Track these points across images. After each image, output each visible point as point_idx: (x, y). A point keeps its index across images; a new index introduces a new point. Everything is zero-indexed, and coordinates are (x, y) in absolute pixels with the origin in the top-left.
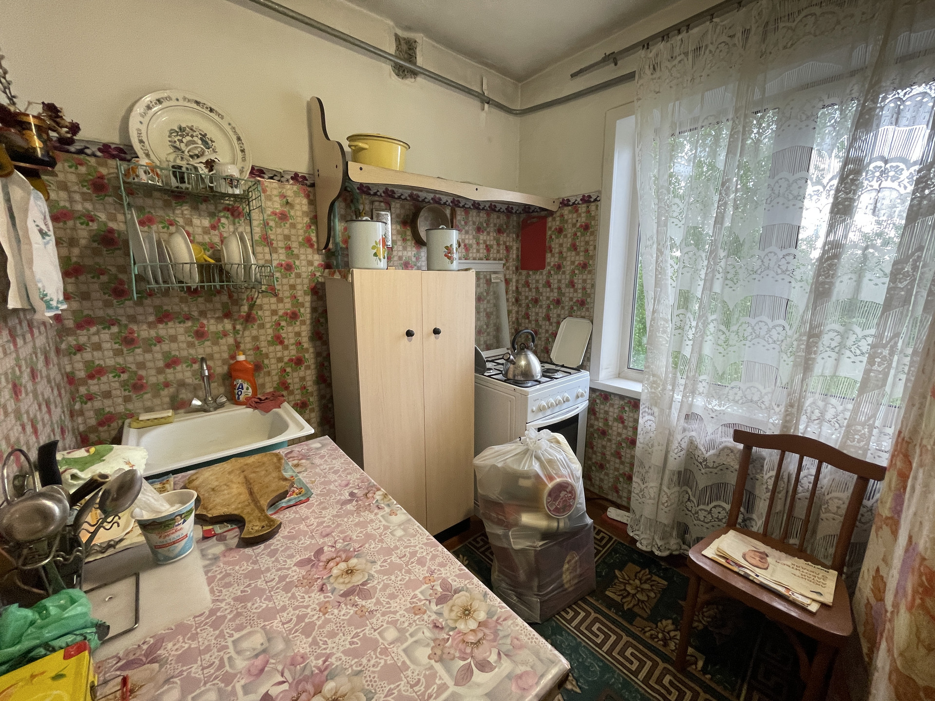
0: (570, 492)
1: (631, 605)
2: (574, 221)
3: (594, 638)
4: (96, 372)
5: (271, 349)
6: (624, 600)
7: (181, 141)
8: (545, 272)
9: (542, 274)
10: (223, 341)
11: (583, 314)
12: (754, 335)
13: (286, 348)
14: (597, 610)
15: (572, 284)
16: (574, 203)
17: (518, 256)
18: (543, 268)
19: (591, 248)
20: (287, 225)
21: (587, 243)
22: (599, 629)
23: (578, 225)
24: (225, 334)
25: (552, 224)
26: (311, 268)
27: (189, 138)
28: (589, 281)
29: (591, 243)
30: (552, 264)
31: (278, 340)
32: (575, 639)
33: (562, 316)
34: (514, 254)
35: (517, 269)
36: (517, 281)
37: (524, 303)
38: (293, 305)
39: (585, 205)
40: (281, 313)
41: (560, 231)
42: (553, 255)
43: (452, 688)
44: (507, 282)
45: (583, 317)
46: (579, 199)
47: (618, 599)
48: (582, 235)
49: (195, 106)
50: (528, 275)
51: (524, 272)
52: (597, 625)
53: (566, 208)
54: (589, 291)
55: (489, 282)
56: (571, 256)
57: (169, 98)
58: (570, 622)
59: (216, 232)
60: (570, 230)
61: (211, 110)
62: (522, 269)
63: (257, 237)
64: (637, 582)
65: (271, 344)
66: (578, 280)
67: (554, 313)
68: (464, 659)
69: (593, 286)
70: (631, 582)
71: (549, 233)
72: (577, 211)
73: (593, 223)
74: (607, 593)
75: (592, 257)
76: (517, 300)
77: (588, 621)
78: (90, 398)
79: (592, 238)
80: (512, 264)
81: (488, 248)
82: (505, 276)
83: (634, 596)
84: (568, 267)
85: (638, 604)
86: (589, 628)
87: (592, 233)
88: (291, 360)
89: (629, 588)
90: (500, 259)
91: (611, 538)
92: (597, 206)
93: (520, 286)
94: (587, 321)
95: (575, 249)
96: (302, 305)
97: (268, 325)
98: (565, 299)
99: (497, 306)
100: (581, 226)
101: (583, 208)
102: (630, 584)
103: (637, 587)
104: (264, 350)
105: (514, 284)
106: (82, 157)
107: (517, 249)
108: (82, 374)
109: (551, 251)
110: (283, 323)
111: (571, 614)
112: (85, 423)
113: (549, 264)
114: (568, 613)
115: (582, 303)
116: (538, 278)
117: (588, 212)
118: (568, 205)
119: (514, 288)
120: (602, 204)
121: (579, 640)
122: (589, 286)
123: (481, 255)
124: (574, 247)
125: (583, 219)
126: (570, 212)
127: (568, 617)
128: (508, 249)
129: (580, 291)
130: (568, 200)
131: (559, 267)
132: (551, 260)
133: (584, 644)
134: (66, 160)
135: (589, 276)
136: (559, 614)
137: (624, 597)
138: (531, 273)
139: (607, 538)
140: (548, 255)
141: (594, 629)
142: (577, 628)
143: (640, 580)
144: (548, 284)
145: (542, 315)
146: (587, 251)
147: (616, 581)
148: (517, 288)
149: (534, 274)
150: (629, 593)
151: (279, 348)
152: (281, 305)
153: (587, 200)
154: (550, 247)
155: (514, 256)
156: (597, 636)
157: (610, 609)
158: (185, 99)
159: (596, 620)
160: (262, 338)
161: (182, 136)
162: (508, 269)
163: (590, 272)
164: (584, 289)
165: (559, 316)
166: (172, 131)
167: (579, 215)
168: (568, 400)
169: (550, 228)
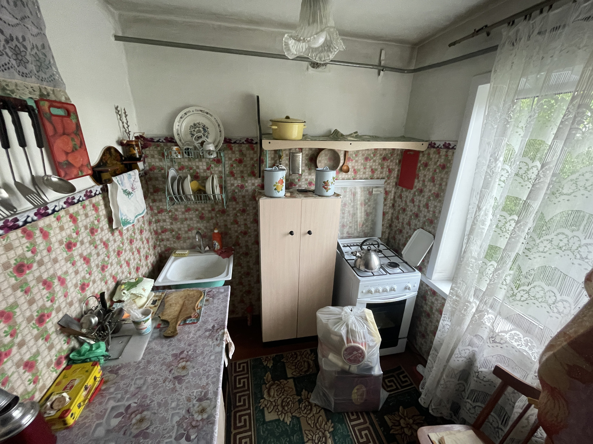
0: (360, 353)
1: (396, 432)
2: (436, 160)
3: (359, 437)
4: (164, 231)
5: (232, 226)
6: (393, 427)
7: (194, 131)
8: (412, 191)
9: (410, 192)
10: (211, 221)
11: (430, 230)
12: (544, 299)
13: (239, 226)
14: (372, 424)
15: (427, 206)
16: (438, 147)
17: (398, 175)
18: (412, 189)
19: (444, 184)
20: (242, 166)
21: (442, 179)
22: (366, 435)
23: (438, 163)
24: (212, 218)
25: (423, 159)
26: (253, 187)
27: (198, 129)
28: (438, 208)
29: (445, 180)
30: (417, 188)
31: (236, 222)
32: (348, 432)
33: (418, 226)
34: (395, 173)
35: (396, 184)
36: (395, 193)
37: (397, 208)
38: (243, 206)
39: (445, 150)
40: (237, 209)
41: (426, 165)
42: (419, 182)
43: (173, 439)
44: (387, 193)
45: (430, 232)
46: (442, 145)
47: (390, 424)
48: (440, 172)
49: (200, 112)
50: (402, 191)
51: (400, 188)
52: (366, 432)
53: (432, 149)
54: (437, 215)
55: (371, 193)
56: (429, 185)
57: (189, 112)
58: (351, 421)
59: (209, 171)
60: (432, 167)
61: (207, 113)
62: (400, 185)
63: (227, 172)
64: (411, 421)
65: (232, 224)
66: (431, 204)
67: (414, 222)
68: (185, 431)
69: (440, 212)
70: (406, 418)
71: (419, 165)
72: (439, 153)
73: (448, 165)
74: (386, 417)
75: (444, 191)
76: (393, 205)
77: (362, 426)
78: (163, 240)
79: (446, 176)
80: (393, 181)
81: (373, 171)
82: (385, 189)
83: (402, 428)
84: (427, 194)
85: (401, 434)
86: (360, 431)
87: (447, 173)
88: (241, 232)
89: (402, 421)
90: (383, 178)
91: (411, 384)
92: (453, 153)
93: (396, 197)
94: (432, 236)
95: (433, 181)
96: (248, 205)
97: (231, 215)
98: (421, 215)
99: (375, 209)
100: (440, 165)
101: (443, 152)
102: (405, 419)
103: (408, 424)
104: (229, 226)
105: (393, 195)
106: (159, 143)
107: (398, 170)
108: (160, 231)
109: (418, 178)
110: (238, 214)
111: (355, 417)
112: (161, 249)
113: (416, 187)
114: (353, 415)
115: (431, 222)
116: (408, 194)
117: (447, 156)
118: (434, 147)
119: (392, 197)
120: (456, 152)
121: (350, 433)
122: (437, 211)
123: (367, 176)
124: (433, 180)
125: (442, 161)
126: (434, 153)
127: (352, 418)
128: (390, 171)
129: (431, 213)
130: (435, 144)
131: (421, 191)
132: (418, 184)
133: (351, 437)
134: (154, 145)
135: (439, 204)
136: (347, 413)
137: (395, 426)
138: (404, 190)
139: (409, 383)
140: (416, 180)
141: (363, 433)
142: (353, 427)
143: (414, 421)
144: (413, 201)
145: (406, 221)
146: (441, 185)
147: (397, 413)
148: (394, 197)
149: (406, 191)
150: (400, 425)
151: (236, 226)
152: (237, 206)
153: (447, 146)
154: (418, 175)
155: (395, 175)
156: (362, 438)
157: (380, 428)
158: (196, 110)
159: (367, 428)
160: (228, 221)
161: (195, 128)
162: (389, 184)
163: (440, 201)
164: (434, 212)
165: (416, 225)
166: (191, 126)
167: (440, 157)
168: (394, 290)
169: (421, 161)
